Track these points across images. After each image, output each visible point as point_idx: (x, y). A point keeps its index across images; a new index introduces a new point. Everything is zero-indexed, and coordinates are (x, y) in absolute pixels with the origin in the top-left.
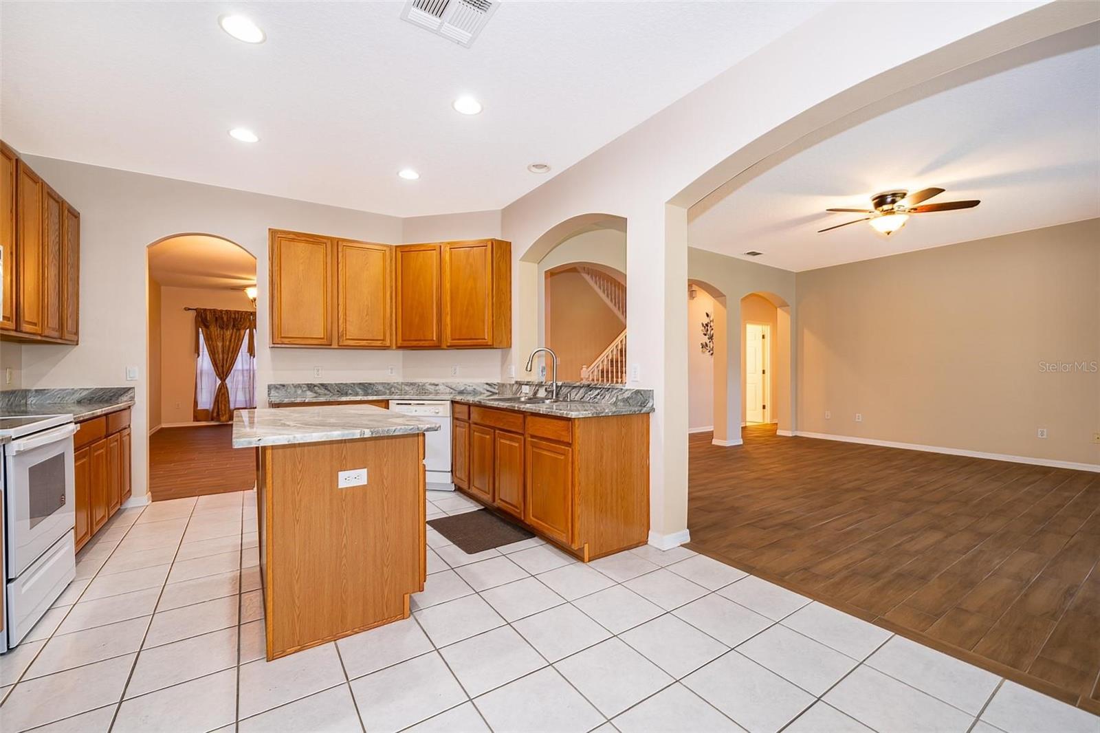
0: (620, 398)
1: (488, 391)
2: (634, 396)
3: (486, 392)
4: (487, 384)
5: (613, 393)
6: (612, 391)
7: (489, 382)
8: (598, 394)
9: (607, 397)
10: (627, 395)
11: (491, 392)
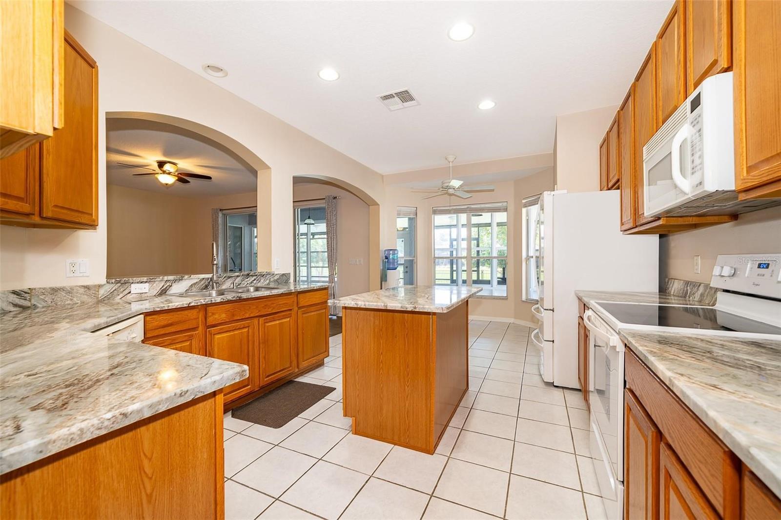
0: (272, 280)
1: (15, 305)
2: (281, 278)
3: (12, 309)
4: (14, 292)
5: (267, 277)
6: (266, 276)
7: (17, 288)
8: (255, 280)
9: (262, 281)
10: (276, 278)
11: (20, 306)
